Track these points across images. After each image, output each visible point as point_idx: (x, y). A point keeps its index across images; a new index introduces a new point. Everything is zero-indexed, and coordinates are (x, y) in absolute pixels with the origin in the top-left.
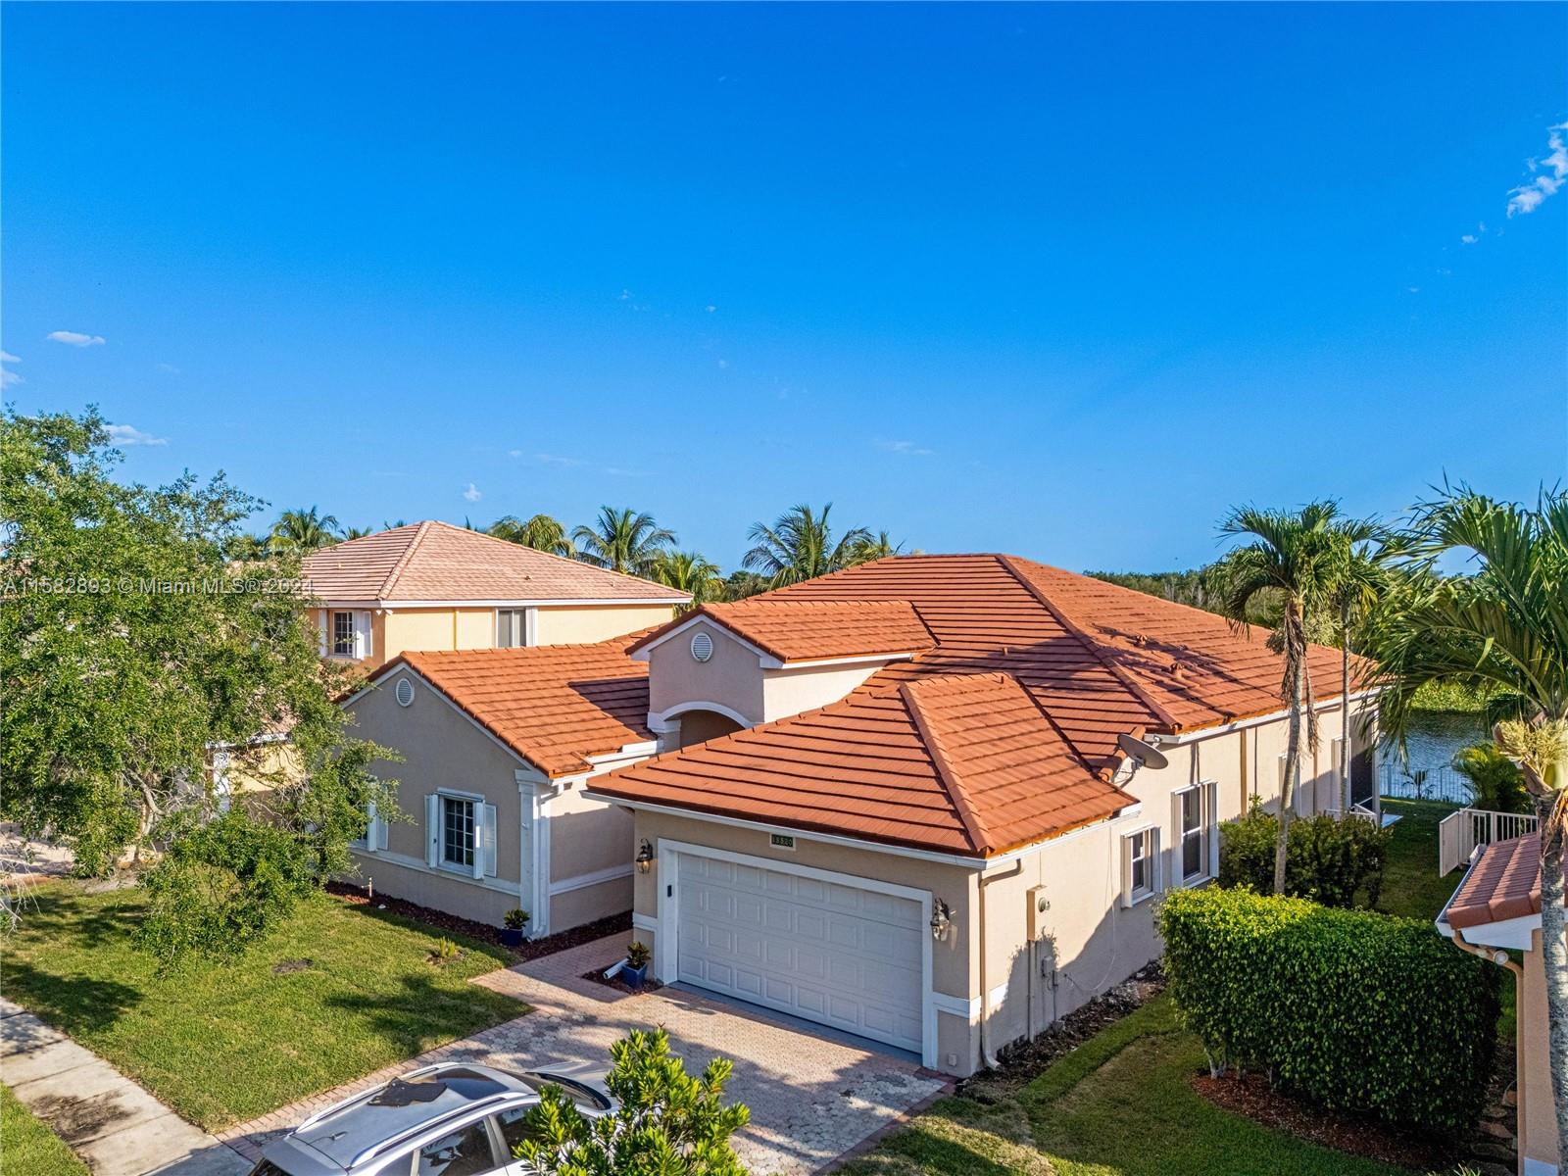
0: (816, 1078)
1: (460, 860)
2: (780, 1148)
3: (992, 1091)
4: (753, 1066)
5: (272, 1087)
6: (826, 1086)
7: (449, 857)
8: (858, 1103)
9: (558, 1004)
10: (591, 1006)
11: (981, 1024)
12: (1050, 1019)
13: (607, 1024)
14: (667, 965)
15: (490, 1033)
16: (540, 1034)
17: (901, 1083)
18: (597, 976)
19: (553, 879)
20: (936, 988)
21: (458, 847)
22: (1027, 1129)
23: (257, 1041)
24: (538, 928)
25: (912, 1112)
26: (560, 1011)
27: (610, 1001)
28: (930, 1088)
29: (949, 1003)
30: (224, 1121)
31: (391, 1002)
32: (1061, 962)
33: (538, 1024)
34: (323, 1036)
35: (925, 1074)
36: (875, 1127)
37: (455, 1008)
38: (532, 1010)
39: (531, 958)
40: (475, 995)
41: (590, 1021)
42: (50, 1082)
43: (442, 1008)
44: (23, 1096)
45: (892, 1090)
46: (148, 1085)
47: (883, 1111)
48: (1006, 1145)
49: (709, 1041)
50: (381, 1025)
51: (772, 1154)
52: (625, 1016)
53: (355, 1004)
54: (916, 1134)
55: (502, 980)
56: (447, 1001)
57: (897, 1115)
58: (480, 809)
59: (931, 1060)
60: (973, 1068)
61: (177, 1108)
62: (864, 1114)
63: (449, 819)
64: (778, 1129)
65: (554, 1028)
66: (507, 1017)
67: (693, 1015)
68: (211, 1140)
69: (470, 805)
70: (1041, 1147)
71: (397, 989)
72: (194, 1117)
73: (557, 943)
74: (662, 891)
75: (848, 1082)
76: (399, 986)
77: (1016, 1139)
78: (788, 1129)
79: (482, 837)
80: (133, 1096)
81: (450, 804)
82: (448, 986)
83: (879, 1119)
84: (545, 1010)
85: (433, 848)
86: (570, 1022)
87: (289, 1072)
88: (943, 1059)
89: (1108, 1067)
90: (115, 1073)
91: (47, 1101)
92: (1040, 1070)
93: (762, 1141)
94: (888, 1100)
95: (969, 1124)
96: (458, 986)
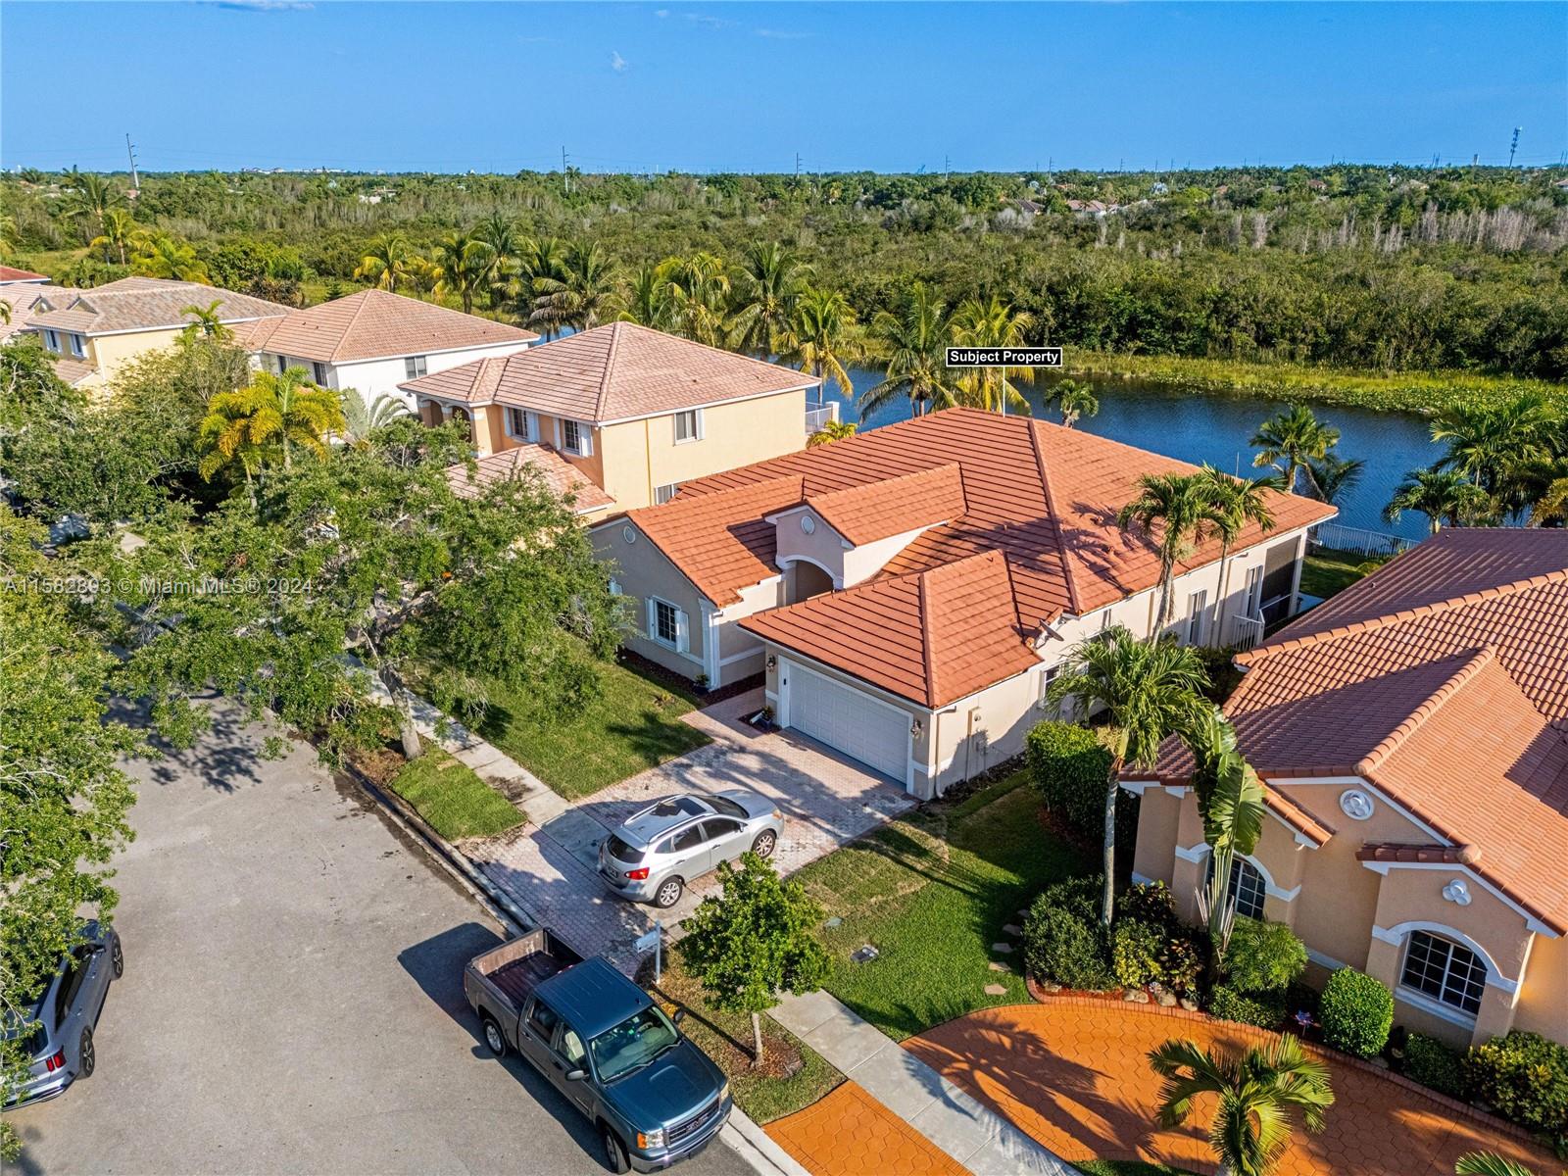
0: (852, 795)
1: (667, 637)
2: (828, 831)
3: (936, 809)
4: (822, 785)
5: (593, 778)
6: (855, 799)
7: (661, 633)
8: (868, 810)
9: (726, 738)
10: (742, 739)
11: (935, 777)
12: (981, 769)
13: (751, 753)
14: (784, 719)
15: (692, 754)
16: (717, 757)
17: (892, 801)
18: (746, 720)
19: (722, 657)
20: (914, 758)
21: (666, 628)
22: (945, 831)
23: (579, 751)
24: (714, 684)
25: (894, 818)
26: (727, 743)
27: (752, 737)
28: (906, 805)
29: (919, 767)
30: (576, 797)
31: (640, 732)
32: (990, 742)
33: (716, 751)
34: (611, 751)
35: (906, 797)
36: (873, 824)
37: (674, 738)
38: (713, 741)
39: (710, 704)
40: (682, 729)
41: (742, 750)
42: (489, 768)
43: (667, 737)
44: (481, 774)
45: (888, 805)
46: (537, 774)
47: (879, 815)
48: (932, 839)
49: (802, 768)
50: (637, 748)
51: (824, 835)
52: (760, 748)
53: (623, 731)
54: (892, 831)
55: (696, 719)
56: (668, 732)
57: (886, 819)
58: (678, 615)
59: (910, 789)
60: (929, 796)
61: (554, 787)
62: (871, 815)
63: (660, 614)
64: (828, 821)
65: (724, 753)
66: (700, 745)
67: (796, 750)
68: (572, 806)
69: (673, 611)
70: (948, 841)
71: (641, 723)
72: (562, 793)
73: (726, 693)
74: (781, 682)
75: (867, 797)
76: (643, 720)
77: (937, 836)
78: (833, 821)
79: (681, 629)
80: (531, 780)
81: (660, 605)
82: (668, 722)
83: (876, 820)
84: (720, 741)
85: (652, 629)
86: (731, 749)
87: (598, 771)
88: (916, 790)
89: (1000, 800)
90: (516, 765)
91: (493, 779)
92: (965, 798)
93: (820, 827)
94: (884, 810)
95: (918, 827)
96: (673, 722)
